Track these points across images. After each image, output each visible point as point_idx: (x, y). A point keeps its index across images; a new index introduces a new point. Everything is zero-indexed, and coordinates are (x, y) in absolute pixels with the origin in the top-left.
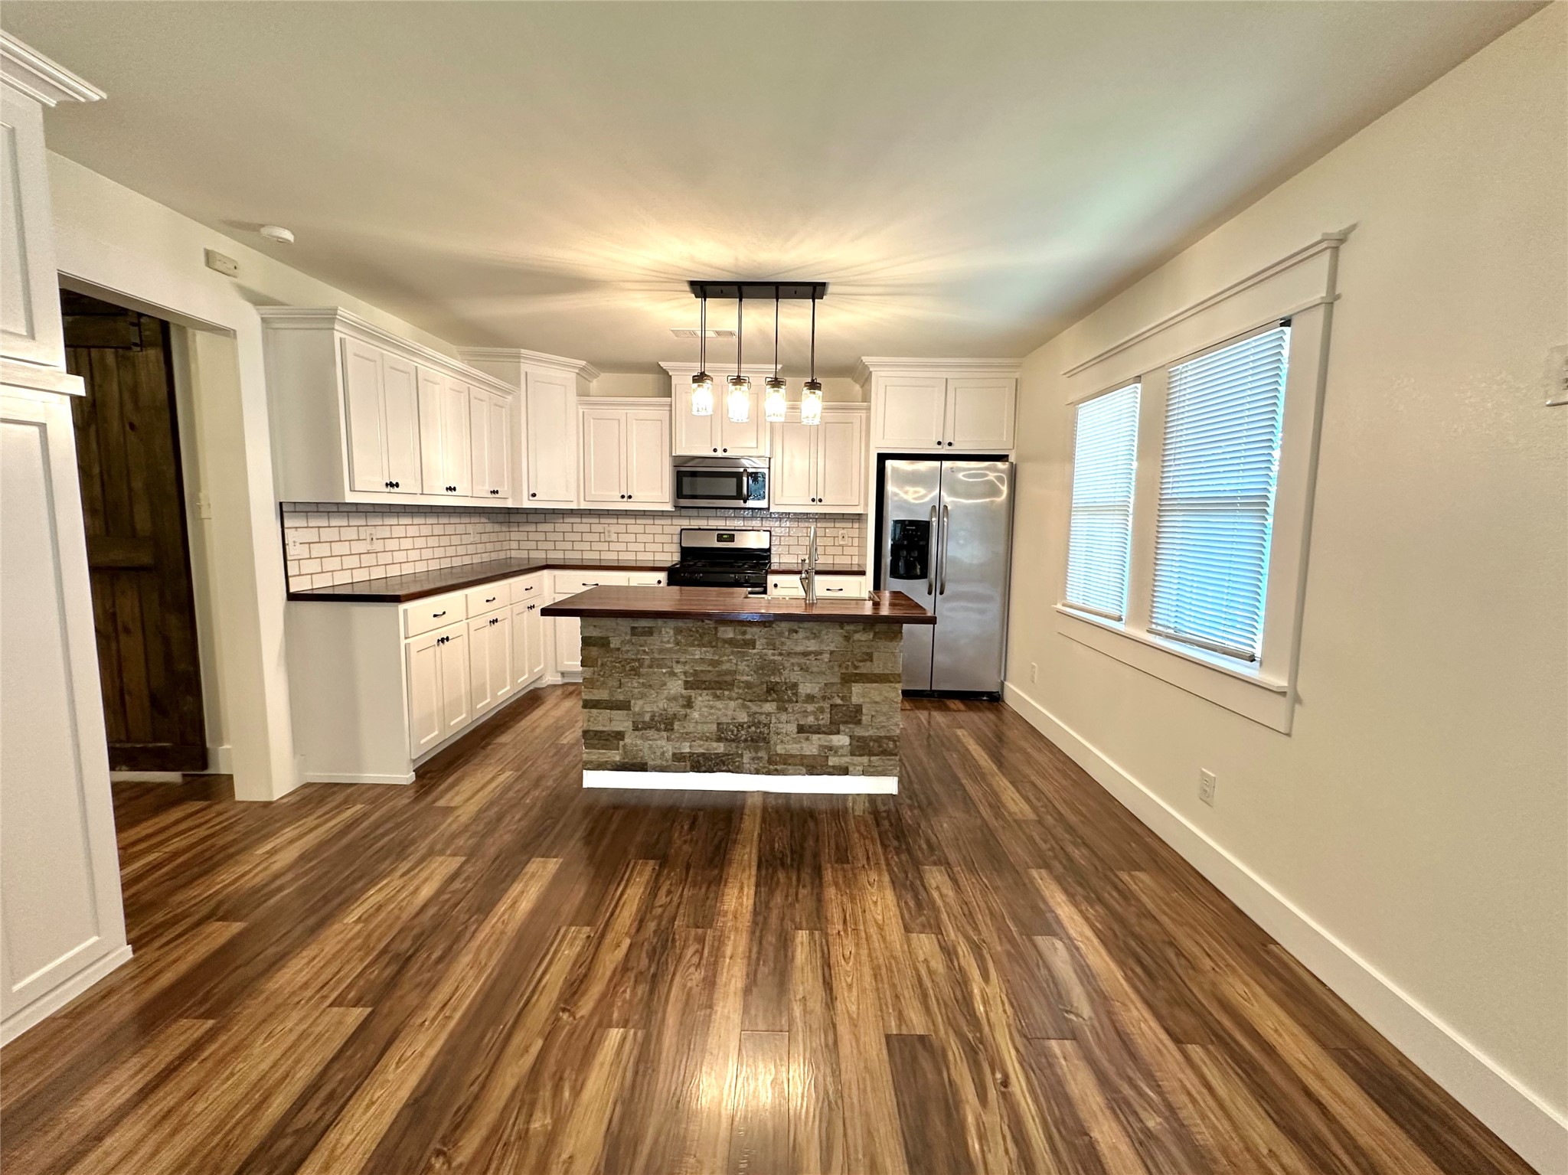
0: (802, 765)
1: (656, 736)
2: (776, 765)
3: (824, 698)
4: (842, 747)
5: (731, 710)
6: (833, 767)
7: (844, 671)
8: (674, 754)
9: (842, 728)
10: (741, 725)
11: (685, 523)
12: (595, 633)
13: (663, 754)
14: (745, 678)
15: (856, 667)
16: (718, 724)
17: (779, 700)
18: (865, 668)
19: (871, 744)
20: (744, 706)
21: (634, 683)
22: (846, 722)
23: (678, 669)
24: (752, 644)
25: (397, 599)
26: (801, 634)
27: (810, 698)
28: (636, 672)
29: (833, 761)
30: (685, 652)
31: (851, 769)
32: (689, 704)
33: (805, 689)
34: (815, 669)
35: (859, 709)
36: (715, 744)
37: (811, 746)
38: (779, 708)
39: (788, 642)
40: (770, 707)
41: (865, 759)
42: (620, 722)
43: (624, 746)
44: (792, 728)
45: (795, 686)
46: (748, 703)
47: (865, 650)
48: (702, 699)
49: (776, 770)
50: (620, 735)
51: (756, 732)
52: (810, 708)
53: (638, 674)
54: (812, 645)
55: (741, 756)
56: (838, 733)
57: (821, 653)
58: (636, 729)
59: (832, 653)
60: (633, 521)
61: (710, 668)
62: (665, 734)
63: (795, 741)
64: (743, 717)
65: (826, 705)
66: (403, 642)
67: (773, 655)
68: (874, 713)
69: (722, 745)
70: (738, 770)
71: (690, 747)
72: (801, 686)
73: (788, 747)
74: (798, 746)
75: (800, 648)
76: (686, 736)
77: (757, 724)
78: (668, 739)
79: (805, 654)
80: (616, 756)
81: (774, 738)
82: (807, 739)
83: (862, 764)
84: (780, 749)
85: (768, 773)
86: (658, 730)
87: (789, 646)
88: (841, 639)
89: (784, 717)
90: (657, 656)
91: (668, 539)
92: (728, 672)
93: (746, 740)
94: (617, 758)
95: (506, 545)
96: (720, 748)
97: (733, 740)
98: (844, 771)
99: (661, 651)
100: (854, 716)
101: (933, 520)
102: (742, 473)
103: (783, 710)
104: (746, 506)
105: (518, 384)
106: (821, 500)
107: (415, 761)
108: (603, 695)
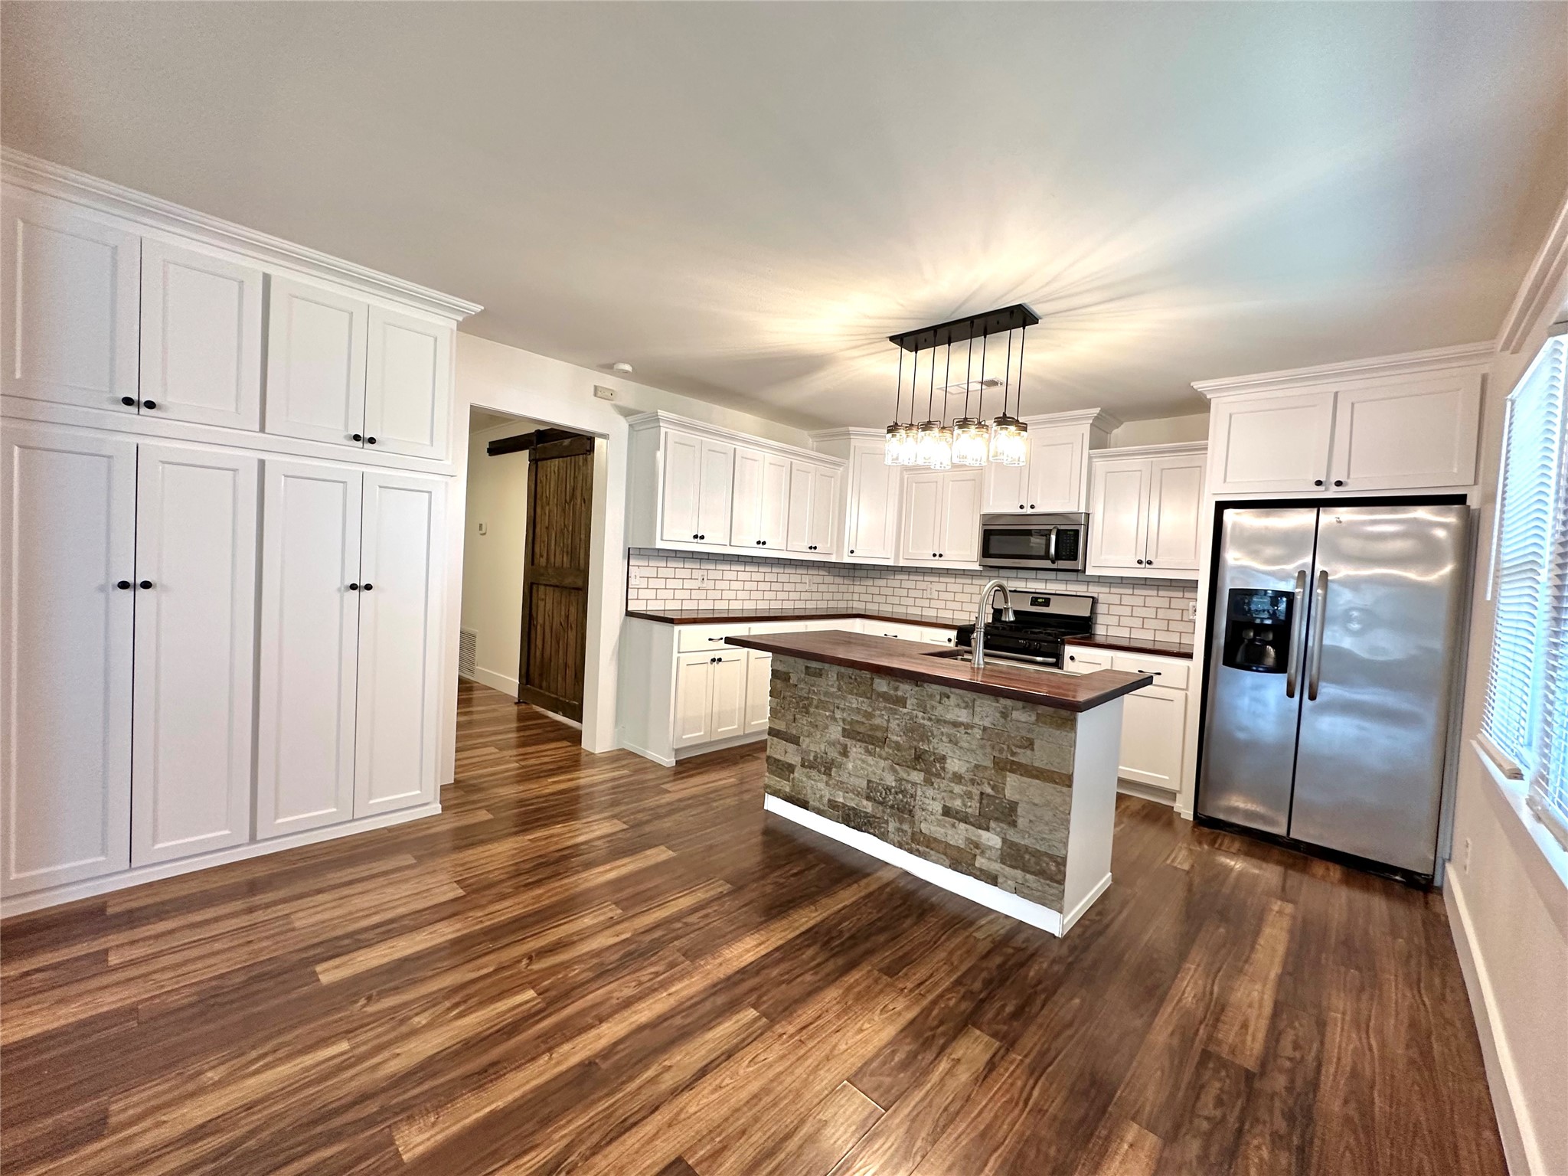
0: (945, 854)
1: (817, 778)
2: (920, 844)
3: (973, 782)
4: (990, 848)
5: (881, 770)
6: (981, 870)
7: (996, 754)
8: (829, 801)
9: (993, 824)
10: (888, 789)
11: (999, 584)
12: (781, 668)
13: (821, 797)
14: (895, 738)
15: (1013, 754)
16: (869, 781)
17: (927, 772)
18: (1024, 757)
19: (1027, 857)
20: (895, 771)
21: (804, 721)
22: (997, 819)
23: (838, 715)
24: (902, 702)
25: (671, 621)
26: (953, 700)
27: (958, 778)
29: (980, 862)
30: (844, 698)
31: (1000, 880)
32: (845, 753)
34: (965, 745)
35: (1013, 806)
36: (865, 802)
37: (958, 835)
38: (925, 780)
39: (940, 708)
40: (917, 777)
41: (1018, 873)
42: (791, 755)
43: (793, 779)
44: (937, 807)
45: (943, 759)
46: (897, 767)
47: (1024, 733)
48: (856, 750)
49: (918, 850)
50: (791, 768)
51: (902, 801)
52: (958, 789)
53: (807, 712)
54: (963, 716)
55: (887, 822)
56: (987, 829)
57: (972, 727)
58: (803, 766)
59: (985, 729)
60: (953, 580)
61: (863, 720)
62: (824, 777)
63: (940, 824)
64: (890, 780)
65: (975, 791)
67: (923, 718)
68: (1033, 818)
69: (870, 804)
70: (883, 836)
71: (844, 798)
72: (949, 761)
73: (932, 828)
74: (942, 831)
75: (949, 717)
76: (840, 785)
77: (903, 792)
78: (827, 784)
79: (956, 724)
80: (787, 787)
81: (918, 814)
82: (953, 826)
83: (1015, 879)
84: (924, 827)
85: (911, 851)
86: (819, 771)
87: (939, 711)
88: (998, 715)
89: (930, 792)
90: (823, 698)
92: (877, 728)
93: (892, 807)
94: (788, 789)
95: (847, 596)
96: (868, 807)
97: (881, 803)
98: (992, 880)
99: (826, 694)
100: (1008, 814)
101: (1297, 590)
102: (1050, 531)
103: (928, 782)
104: (1054, 566)
105: (847, 458)
106: (1150, 563)
107: (677, 751)
108: (781, 726)
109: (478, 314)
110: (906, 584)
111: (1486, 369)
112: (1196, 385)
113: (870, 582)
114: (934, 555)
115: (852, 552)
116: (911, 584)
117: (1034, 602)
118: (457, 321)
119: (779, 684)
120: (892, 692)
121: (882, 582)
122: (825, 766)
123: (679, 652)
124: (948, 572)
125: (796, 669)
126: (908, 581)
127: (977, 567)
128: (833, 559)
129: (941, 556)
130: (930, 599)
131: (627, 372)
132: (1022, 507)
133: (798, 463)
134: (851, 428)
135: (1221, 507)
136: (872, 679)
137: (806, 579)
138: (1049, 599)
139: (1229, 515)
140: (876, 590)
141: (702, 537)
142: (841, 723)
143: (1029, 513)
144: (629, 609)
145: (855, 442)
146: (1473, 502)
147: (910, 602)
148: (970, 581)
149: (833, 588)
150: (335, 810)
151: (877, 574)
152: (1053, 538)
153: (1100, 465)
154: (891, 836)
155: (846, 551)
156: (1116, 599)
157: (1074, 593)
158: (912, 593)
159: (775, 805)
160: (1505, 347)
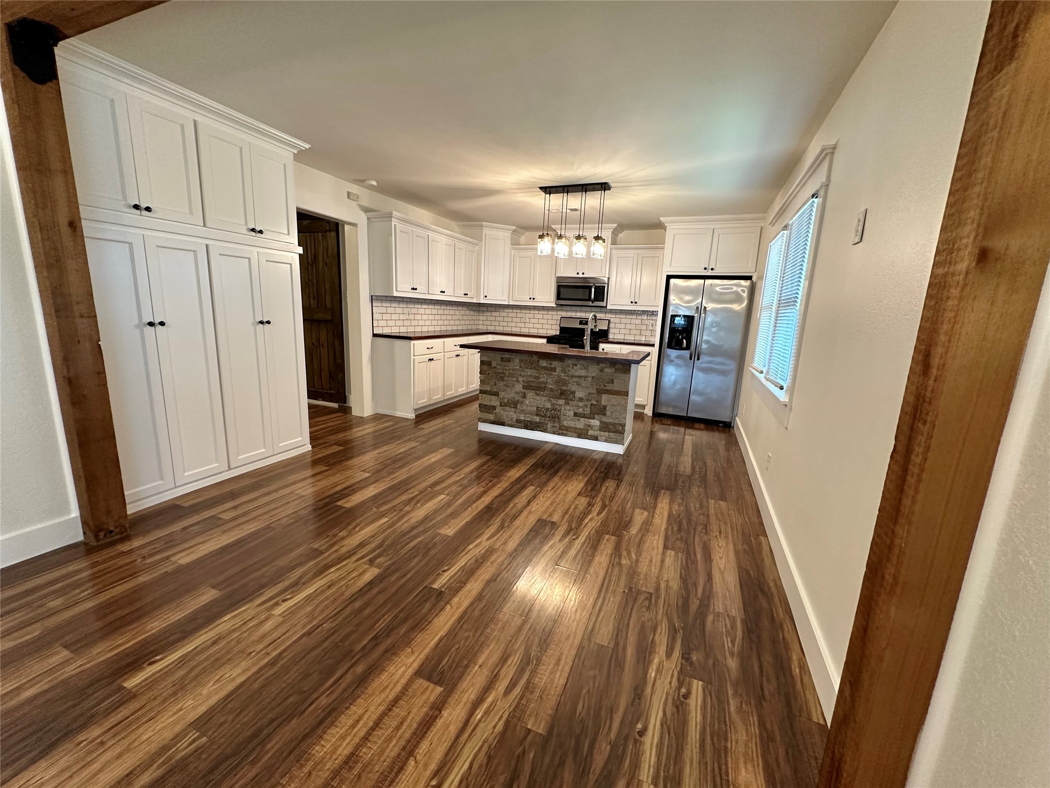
0: (575, 432)
1: (509, 410)
2: (563, 431)
3: (588, 400)
4: (595, 426)
5: (543, 402)
6: (590, 436)
7: (598, 387)
8: (517, 419)
9: (596, 416)
10: (547, 409)
11: (564, 314)
12: (486, 359)
13: (512, 418)
14: (550, 386)
15: (605, 386)
16: (537, 407)
17: (566, 399)
18: (609, 387)
19: (610, 426)
20: (549, 400)
21: (501, 384)
22: (598, 414)
23: (520, 379)
24: (554, 370)
25: (410, 338)
26: (579, 366)
27: (581, 399)
28: (502, 379)
29: (590, 433)
30: (523, 371)
31: (599, 438)
32: (524, 397)
33: (579, 394)
34: (584, 385)
35: (605, 407)
36: (535, 417)
37: (581, 424)
38: (565, 403)
39: (572, 370)
40: (561, 402)
41: (607, 434)
42: (494, 401)
43: (496, 413)
44: (572, 413)
45: (574, 392)
46: (552, 399)
47: (610, 377)
48: (530, 394)
49: (562, 433)
50: (494, 408)
51: (554, 414)
52: (581, 404)
53: (503, 380)
54: (583, 373)
55: (547, 424)
56: (594, 419)
57: (587, 377)
58: (501, 406)
59: (593, 377)
60: (537, 312)
61: (534, 380)
62: (513, 410)
63: (572, 420)
64: (548, 405)
65: (589, 404)
66: (412, 358)
67: (564, 376)
68: (613, 411)
69: (538, 418)
70: (545, 431)
71: (524, 417)
72: (577, 393)
73: (569, 423)
74: (573, 423)
75: (577, 374)
76: (523, 411)
77: (555, 410)
78: (515, 412)
79: (580, 377)
80: (492, 417)
81: (562, 418)
82: (579, 420)
83: (605, 436)
84: (565, 423)
85: (559, 434)
86: (511, 407)
87: (572, 372)
88: (598, 371)
89: (568, 408)
90: (511, 372)
91: (554, 322)
92: (542, 383)
93: (549, 417)
94: (492, 418)
95: (477, 322)
96: (537, 419)
97: (544, 416)
98: (596, 439)
99: (514, 370)
100: (602, 411)
101: (696, 315)
102: (592, 286)
103: (568, 404)
104: (593, 304)
105: (481, 240)
106: (636, 303)
107: (415, 410)
108: (488, 388)
109: (306, 149)
110: (510, 315)
111: (762, 225)
112: (661, 219)
113: (489, 314)
114: (530, 298)
115: (486, 297)
116: (514, 315)
118: (294, 153)
119: (485, 367)
120: (549, 366)
121: (497, 314)
122: (514, 404)
123: (414, 356)
124: (535, 308)
125: (495, 359)
126: (512, 313)
127: (553, 305)
128: (475, 301)
129: (534, 299)
131: (373, 186)
132: (578, 274)
133: (459, 244)
134: (484, 223)
135: (669, 277)
136: (538, 361)
137: (457, 312)
138: (587, 321)
139: (672, 281)
140: (493, 318)
141: (416, 289)
142: (522, 383)
143: (581, 277)
144: (375, 333)
145: (485, 231)
146: (754, 279)
147: (514, 324)
148: (547, 313)
149: (470, 318)
150: (264, 450)
151: (493, 309)
152: (593, 290)
153: (614, 252)
154: (549, 430)
155: (482, 297)
156: (618, 320)
157: (601, 318)
158: (514, 320)
159: (484, 427)
160: (770, 224)
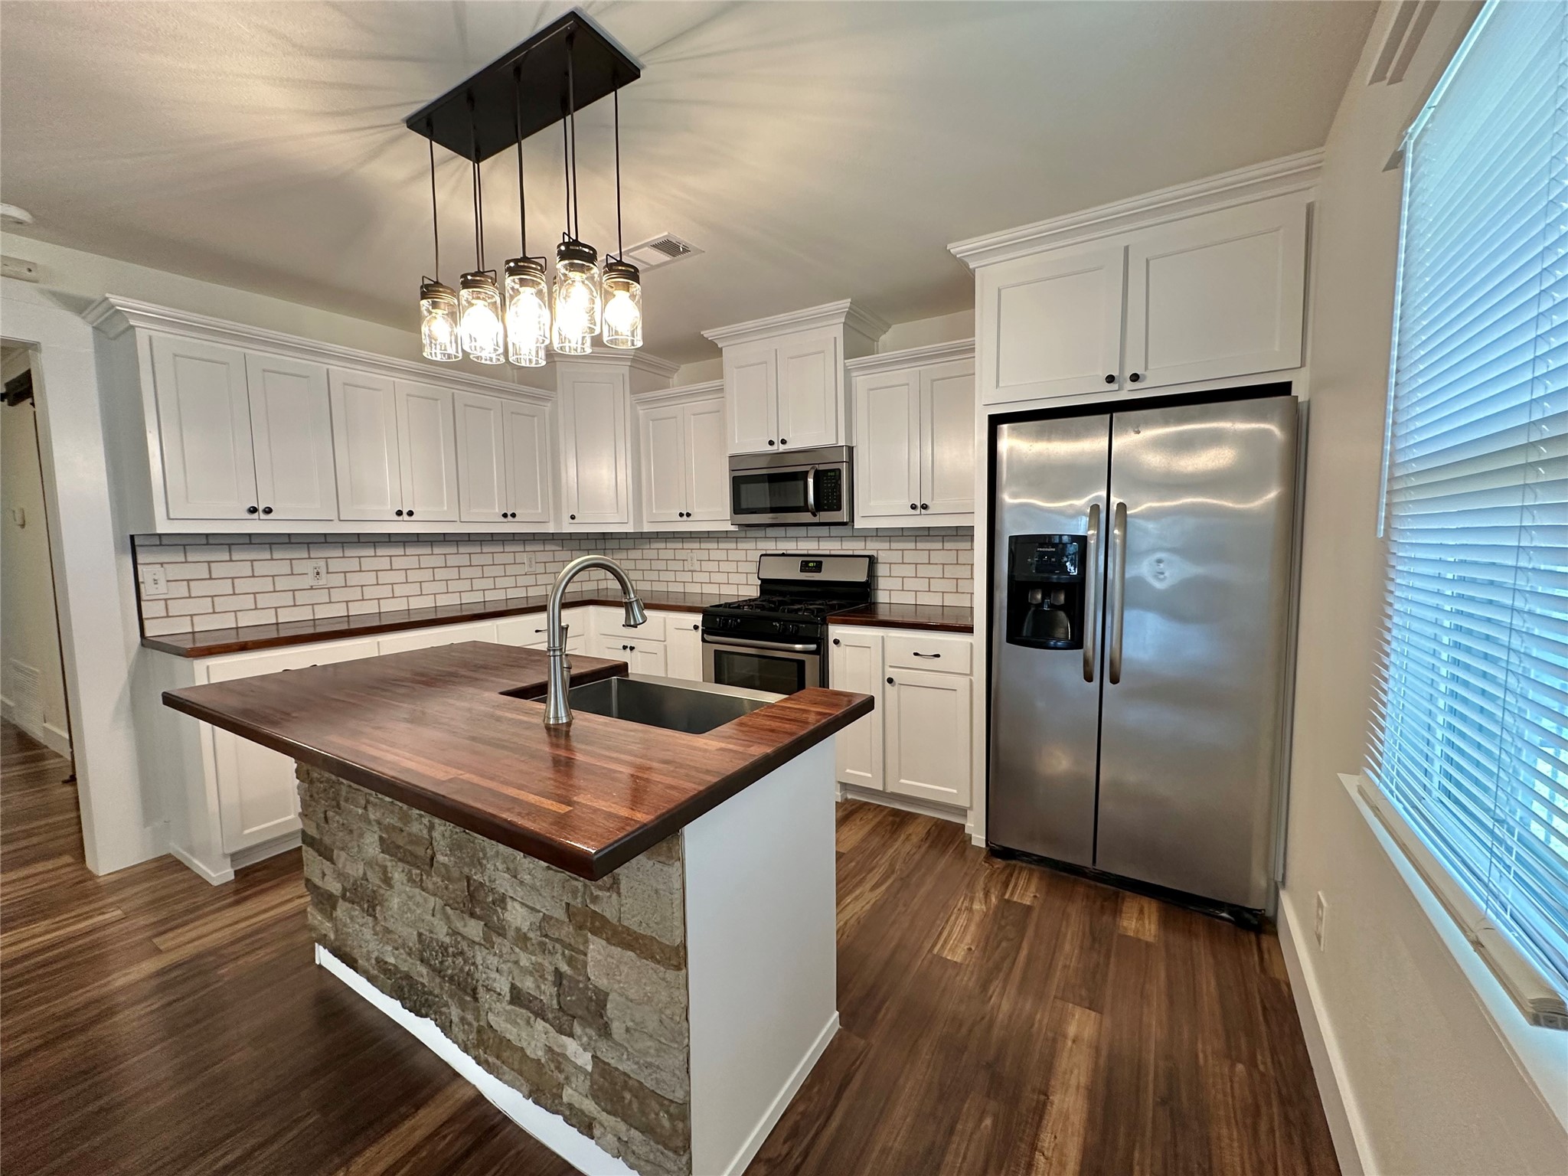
0: (520, 1074)
1: (361, 920)
3: (542, 948)
4: (579, 1070)
6: (571, 1106)
7: (570, 898)
9: (578, 1029)
10: (443, 948)
11: (770, 547)
14: (442, 858)
16: (420, 932)
17: (486, 922)
18: (608, 906)
19: (628, 1096)
21: (336, 822)
22: (582, 1019)
23: (372, 813)
27: (522, 939)
29: (569, 1094)
31: (596, 1131)
32: (387, 881)
33: (516, 915)
34: (527, 878)
35: (600, 1000)
36: (418, 965)
37: (536, 1040)
38: (485, 937)
40: (474, 929)
41: (620, 1124)
42: (331, 879)
43: (336, 919)
44: (503, 985)
45: (503, 901)
46: (449, 909)
48: (399, 876)
49: (487, 1061)
50: (332, 901)
51: (462, 970)
52: (525, 958)
56: (571, 1035)
58: (344, 898)
61: (400, 824)
62: (369, 920)
63: (510, 1017)
64: (442, 933)
65: (549, 964)
68: (630, 1024)
69: (426, 971)
70: (445, 1029)
71: (394, 955)
72: (510, 906)
73: (503, 1024)
74: (515, 1030)
76: (388, 935)
77: (462, 956)
78: (372, 930)
81: (483, 995)
82: (528, 1023)
84: (492, 1021)
85: (478, 1061)
86: (363, 909)
89: (493, 959)
92: (417, 840)
93: (451, 979)
94: (332, 936)
96: (424, 976)
97: (438, 972)
98: (586, 1127)
100: (596, 1012)
101: (1091, 532)
102: (805, 474)
103: (488, 944)
104: (816, 520)
106: (925, 507)
107: (234, 857)
111: (1313, 196)
112: (956, 248)
114: (681, 515)
115: (572, 517)
117: (805, 567)
122: (369, 902)
127: (730, 527)
129: (688, 515)
130: (692, 571)
132: (771, 443)
135: (995, 422)
138: (821, 562)
139: (1004, 433)
141: (268, 510)
142: (376, 828)
143: (781, 450)
144: (148, 634)
145: (562, 366)
146: (1300, 391)
148: (728, 546)
152: (811, 481)
156: (896, 557)
157: (850, 553)
